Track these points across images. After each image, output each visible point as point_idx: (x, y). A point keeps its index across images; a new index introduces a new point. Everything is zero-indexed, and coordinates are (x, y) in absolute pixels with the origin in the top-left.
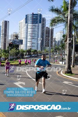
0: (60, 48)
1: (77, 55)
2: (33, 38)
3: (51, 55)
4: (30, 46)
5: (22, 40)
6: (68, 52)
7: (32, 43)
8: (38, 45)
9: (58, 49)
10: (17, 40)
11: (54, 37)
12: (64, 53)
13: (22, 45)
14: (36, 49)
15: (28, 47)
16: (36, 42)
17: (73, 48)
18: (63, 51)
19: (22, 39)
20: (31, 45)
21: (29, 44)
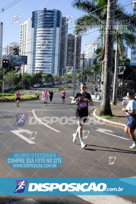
0: (92, 71)
1: (121, 84)
2: (45, 54)
3: (78, 84)
4: (40, 68)
5: (27, 57)
6: (105, 77)
7: (44, 62)
8: (54, 65)
9: (89, 73)
10: (17, 56)
11: (82, 53)
12: (99, 80)
13: (25, 65)
14: (50, 72)
15: (36, 69)
16: (51, 61)
17: (114, 72)
18: (98, 77)
19: (26, 55)
20: (42, 65)
21: (38, 64)
